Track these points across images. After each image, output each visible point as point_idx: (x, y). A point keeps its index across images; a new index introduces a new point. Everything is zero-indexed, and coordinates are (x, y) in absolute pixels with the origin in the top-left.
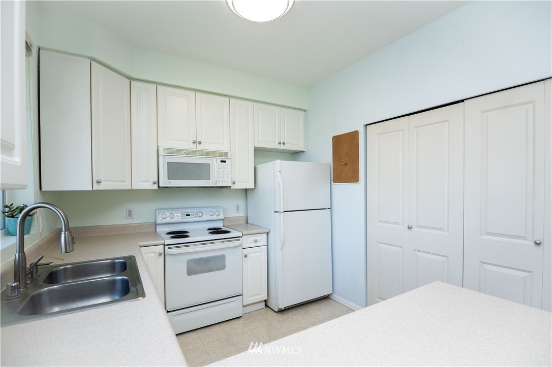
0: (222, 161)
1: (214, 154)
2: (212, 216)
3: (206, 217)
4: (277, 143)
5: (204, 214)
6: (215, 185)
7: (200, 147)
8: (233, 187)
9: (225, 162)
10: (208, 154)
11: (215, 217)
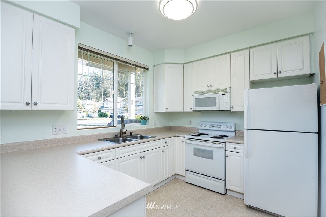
0: (223, 95)
1: (218, 91)
2: (226, 128)
3: (222, 129)
4: (273, 73)
5: (222, 127)
6: (219, 110)
7: (212, 88)
8: (232, 110)
9: (225, 95)
10: (215, 91)
11: (228, 129)
